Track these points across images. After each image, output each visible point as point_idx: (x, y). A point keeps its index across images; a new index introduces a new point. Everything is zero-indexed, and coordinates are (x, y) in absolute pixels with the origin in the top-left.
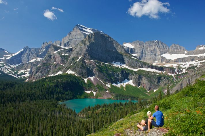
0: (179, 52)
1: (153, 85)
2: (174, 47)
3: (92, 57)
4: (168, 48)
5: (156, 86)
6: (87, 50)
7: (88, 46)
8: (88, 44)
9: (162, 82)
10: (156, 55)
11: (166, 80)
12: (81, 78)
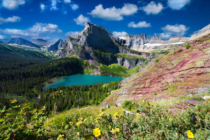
0: (157, 42)
1: (132, 65)
2: (154, 38)
3: (90, 45)
4: (149, 39)
5: (134, 66)
6: (86, 40)
7: (87, 36)
8: (88, 35)
9: (139, 63)
10: (140, 44)
11: (142, 62)
12: (80, 60)
